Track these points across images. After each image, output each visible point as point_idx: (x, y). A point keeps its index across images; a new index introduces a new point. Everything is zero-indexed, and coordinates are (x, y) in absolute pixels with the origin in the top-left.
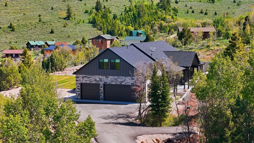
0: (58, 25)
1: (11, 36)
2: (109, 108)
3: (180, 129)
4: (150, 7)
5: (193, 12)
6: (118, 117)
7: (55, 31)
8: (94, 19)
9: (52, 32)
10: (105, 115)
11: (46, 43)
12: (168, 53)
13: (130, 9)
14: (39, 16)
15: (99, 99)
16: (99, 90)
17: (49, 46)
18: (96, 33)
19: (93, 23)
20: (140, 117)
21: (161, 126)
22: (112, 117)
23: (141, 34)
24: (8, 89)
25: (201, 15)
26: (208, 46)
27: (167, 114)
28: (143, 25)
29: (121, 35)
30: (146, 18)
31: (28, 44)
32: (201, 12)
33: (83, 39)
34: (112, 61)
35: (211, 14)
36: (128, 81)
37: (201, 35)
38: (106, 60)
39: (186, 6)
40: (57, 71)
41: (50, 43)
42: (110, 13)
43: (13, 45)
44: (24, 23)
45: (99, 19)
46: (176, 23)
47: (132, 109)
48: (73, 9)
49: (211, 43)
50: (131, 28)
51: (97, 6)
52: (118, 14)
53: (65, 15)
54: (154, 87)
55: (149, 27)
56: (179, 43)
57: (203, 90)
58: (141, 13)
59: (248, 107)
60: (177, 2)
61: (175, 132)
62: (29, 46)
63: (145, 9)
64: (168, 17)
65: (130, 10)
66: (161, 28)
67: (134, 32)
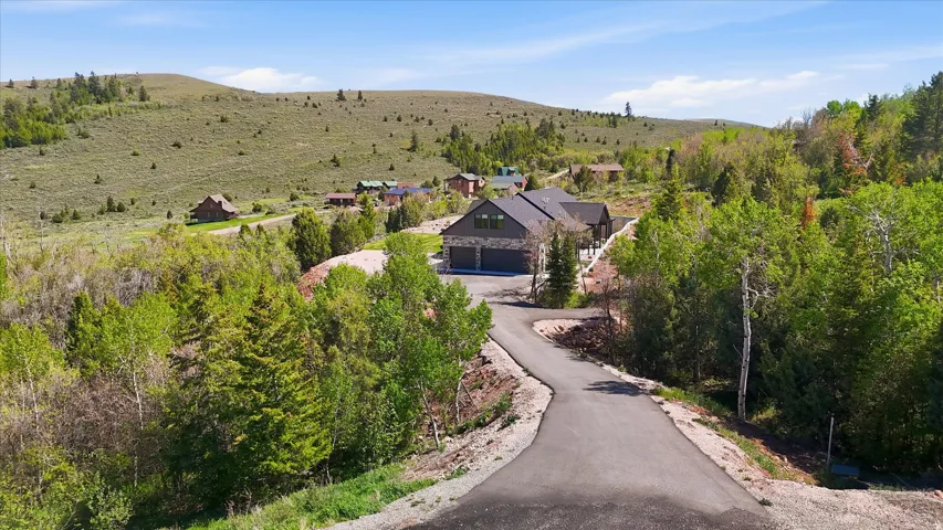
0: (399, 160)
1: (335, 174)
2: (490, 281)
3: (592, 312)
4: (526, 134)
5: (586, 141)
6: (505, 293)
7: (395, 167)
8: (449, 150)
9: (392, 169)
10: (486, 292)
11: (384, 184)
12: (565, 205)
13: (498, 136)
14: (374, 145)
15: (475, 269)
16: (475, 256)
17: (389, 188)
18: (453, 171)
19: (448, 156)
20: (533, 294)
21: (562, 308)
22: (496, 295)
23: (513, 172)
24: (348, 253)
25: (598, 144)
26: (617, 194)
27: (572, 291)
28: (517, 159)
29: (486, 173)
30: (520, 150)
31: (360, 185)
32: (598, 141)
33: (435, 179)
34: (494, 217)
35: (611, 143)
36: (515, 244)
37: (606, 177)
38: (485, 216)
39: (576, 132)
40: (411, 226)
41: (389, 184)
42: (471, 142)
43: (339, 186)
44: (352, 156)
45: (456, 152)
46: (562, 156)
47: (523, 282)
48: (420, 137)
49: (621, 189)
50: (499, 164)
51: (453, 132)
52: (482, 144)
53: (409, 146)
54: (554, 255)
55: (525, 163)
56: (575, 188)
57: (629, 264)
58: (514, 142)
59: (697, 289)
60: (563, 127)
61: (585, 317)
62: (360, 189)
63: (519, 136)
64: (551, 149)
65: (499, 139)
66: (541, 164)
67: (505, 170)
